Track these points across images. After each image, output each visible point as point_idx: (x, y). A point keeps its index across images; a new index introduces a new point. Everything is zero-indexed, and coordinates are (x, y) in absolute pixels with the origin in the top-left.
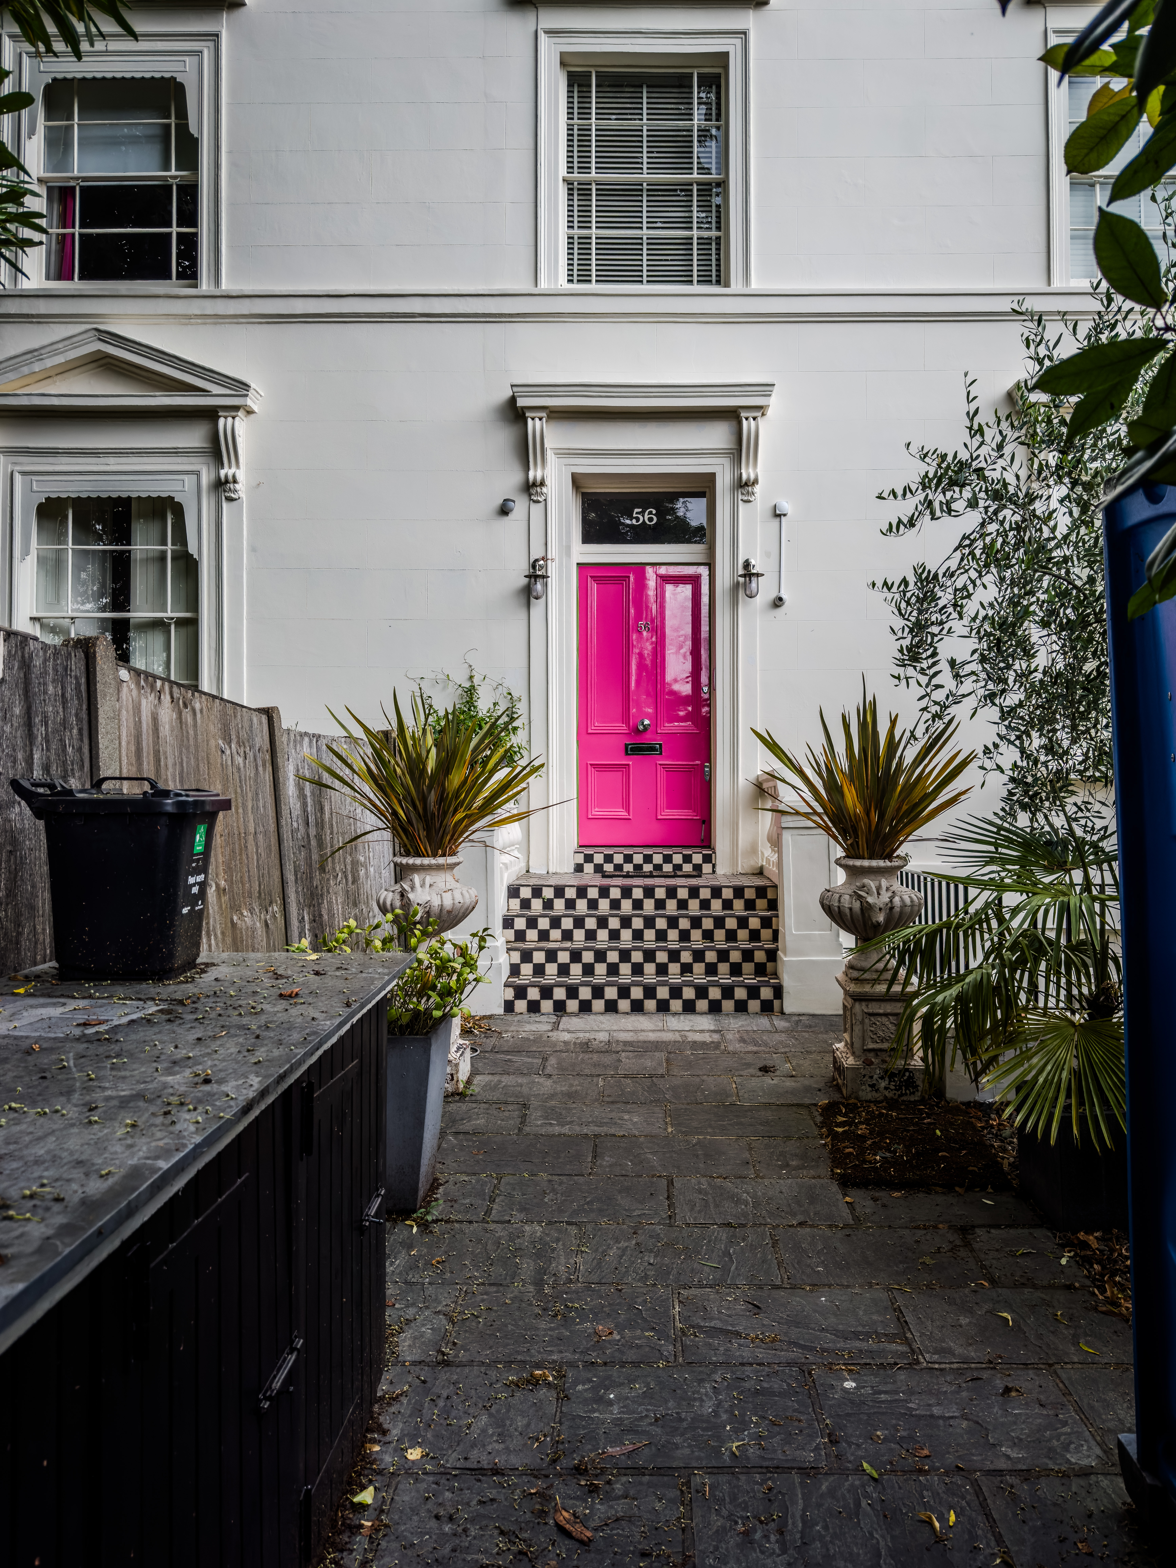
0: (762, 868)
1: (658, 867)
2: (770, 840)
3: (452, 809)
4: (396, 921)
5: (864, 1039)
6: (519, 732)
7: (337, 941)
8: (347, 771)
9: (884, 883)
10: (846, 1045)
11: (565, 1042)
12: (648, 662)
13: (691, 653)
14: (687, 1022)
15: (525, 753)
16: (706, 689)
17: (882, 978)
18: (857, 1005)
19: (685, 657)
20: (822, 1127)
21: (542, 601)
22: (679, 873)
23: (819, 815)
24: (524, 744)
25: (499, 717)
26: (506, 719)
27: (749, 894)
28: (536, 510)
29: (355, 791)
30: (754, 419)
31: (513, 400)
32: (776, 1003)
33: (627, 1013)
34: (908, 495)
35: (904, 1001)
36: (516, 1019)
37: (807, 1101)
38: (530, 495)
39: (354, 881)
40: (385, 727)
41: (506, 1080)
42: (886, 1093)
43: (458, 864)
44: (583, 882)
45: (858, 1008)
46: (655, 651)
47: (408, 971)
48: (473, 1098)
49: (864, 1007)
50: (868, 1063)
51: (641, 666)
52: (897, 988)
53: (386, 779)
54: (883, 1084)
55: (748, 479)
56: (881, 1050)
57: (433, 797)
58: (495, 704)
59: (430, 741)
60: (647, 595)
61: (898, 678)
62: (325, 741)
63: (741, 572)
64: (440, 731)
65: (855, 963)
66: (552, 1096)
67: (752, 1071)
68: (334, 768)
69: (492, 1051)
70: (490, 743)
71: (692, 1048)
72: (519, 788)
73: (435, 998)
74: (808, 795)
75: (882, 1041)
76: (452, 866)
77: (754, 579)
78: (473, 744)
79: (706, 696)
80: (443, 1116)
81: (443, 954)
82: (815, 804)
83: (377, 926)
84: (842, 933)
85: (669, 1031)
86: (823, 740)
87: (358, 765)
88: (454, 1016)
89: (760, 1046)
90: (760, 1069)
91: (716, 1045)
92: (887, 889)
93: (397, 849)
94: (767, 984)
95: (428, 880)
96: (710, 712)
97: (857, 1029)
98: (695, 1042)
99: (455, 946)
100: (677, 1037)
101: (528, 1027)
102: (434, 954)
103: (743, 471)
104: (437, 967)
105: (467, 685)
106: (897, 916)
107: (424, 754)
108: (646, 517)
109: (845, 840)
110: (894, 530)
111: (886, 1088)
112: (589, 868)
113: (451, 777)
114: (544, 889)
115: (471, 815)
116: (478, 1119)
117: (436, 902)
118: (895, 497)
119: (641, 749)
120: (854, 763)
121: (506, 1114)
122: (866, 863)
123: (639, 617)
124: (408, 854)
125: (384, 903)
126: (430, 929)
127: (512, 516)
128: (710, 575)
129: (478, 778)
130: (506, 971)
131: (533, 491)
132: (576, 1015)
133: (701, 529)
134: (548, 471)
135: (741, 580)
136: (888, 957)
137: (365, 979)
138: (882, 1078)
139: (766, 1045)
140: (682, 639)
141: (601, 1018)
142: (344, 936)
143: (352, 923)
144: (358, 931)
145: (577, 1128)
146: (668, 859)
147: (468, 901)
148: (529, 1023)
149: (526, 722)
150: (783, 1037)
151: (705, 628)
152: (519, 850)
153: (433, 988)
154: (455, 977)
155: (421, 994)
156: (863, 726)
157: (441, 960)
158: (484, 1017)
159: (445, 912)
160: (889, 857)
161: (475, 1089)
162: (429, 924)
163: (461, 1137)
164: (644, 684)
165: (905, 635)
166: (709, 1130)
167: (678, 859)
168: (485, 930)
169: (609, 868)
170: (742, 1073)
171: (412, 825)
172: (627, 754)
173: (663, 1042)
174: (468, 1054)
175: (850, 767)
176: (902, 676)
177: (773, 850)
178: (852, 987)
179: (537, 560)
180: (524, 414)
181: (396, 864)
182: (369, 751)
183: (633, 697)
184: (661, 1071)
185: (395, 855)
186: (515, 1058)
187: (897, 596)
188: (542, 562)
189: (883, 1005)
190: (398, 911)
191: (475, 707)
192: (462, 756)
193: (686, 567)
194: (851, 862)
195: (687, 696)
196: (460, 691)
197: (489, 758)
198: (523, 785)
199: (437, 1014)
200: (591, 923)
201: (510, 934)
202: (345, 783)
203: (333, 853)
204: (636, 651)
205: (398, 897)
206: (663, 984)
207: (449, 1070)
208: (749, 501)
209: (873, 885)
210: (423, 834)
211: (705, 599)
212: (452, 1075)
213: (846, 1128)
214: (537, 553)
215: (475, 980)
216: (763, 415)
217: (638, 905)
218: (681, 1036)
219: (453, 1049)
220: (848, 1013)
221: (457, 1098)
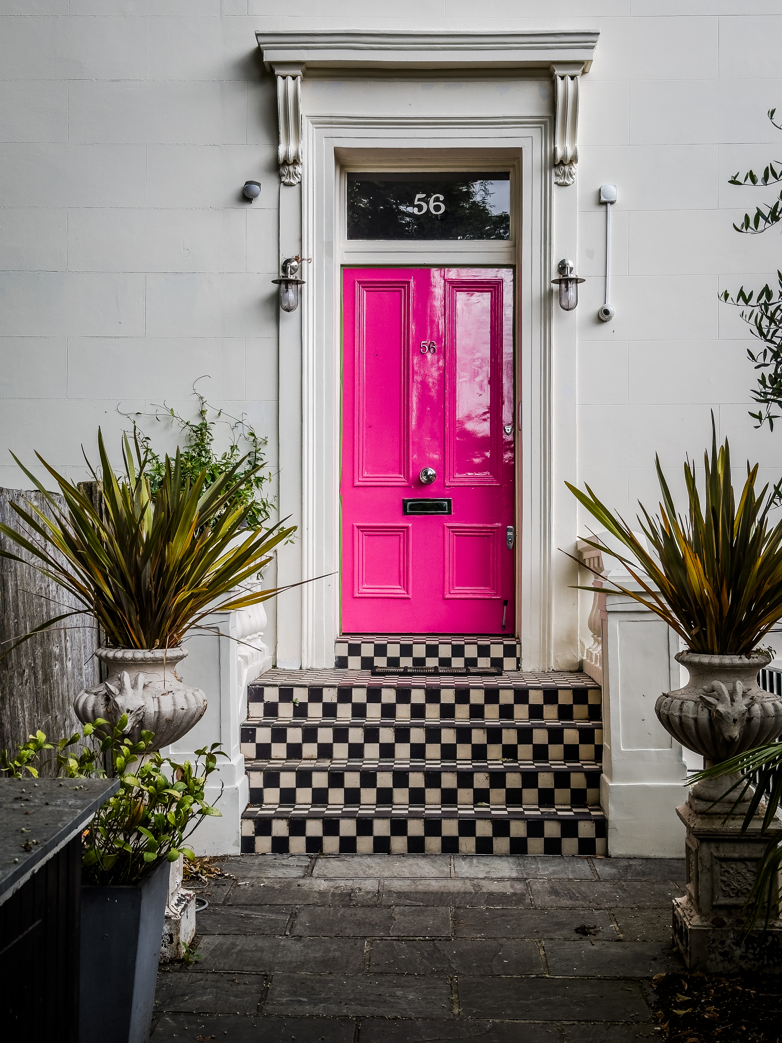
0: (581, 663)
1: (445, 662)
2: (592, 627)
3: (174, 585)
4: (99, 732)
5: (713, 893)
6: (265, 484)
7: (20, 761)
8: (38, 536)
9: (740, 686)
10: (690, 900)
11: (320, 893)
12: (433, 393)
13: (490, 382)
14: (482, 867)
15: (272, 512)
16: (508, 429)
17: (737, 811)
18: (704, 847)
19: (481, 387)
20: (657, 1009)
21: (295, 314)
22: (473, 670)
23: (654, 595)
24: (270, 500)
25: (238, 464)
26: (248, 467)
27: (565, 698)
28: (288, 195)
29: (48, 562)
30: (572, 78)
31: (258, 53)
32: (599, 842)
33: (403, 855)
34: (771, 178)
35: (765, 841)
36: (256, 861)
37: (638, 974)
38: (280, 176)
39: (47, 678)
40: (89, 478)
41: (241, 942)
42: (743, 964)
43: (182, 658)
44: (346, 682)
45: (705, 850)
46: (442, 380)
47: (112, 800)
48: (198, 967)
49: (712, 850)
50: (718, 923)
51: (424, 399)
52: (756, 825)
53: (88, 547)
54: (738, 952)
55: (565, 156)
56: (736, 907)
57: (148, 570)
58: (233, 448)
59: (145, 496)
60: (432, 306)
61: (759, 417)
62: (8, 497)
63: (555, 276)
64: (161, 483)
65: (702, 791)
66: (302, 965)
67: (565, 932)
68: (20, 532)
69: (224, 904)
70: (224, 499)
71: (488, 902)
72: (264, 558)
73: (147, 837)
74: (640, 570)
75: (737, 896)
76: (173, 662)
77: (572, 286)
78: (201, 502)
79: (509, 438)
80: (157, 991)
81: (158, 778)
82: (648, 581)
83: (74, 740)
84: (686, 751)
85: (457, 878)
86: (661, 498)
87: (53, 529)
88: (172, 859)
89: (577, 899)
90: (577, 931)
91: (518, 898)
92: (744, 694)
93: (103, 636)
94: (586, 817)
95: (142, 678)
96: (514, 459)
97: (704, 878)
98: (491, 894)
99: (174, 766)
100: (469, 887)
101: (272, 873)
102: (146, 778)
103: (558, 146)
104: (151, 796)
105: (197, 422)
106: (757, 730)
107: (138, 514)
108: (432, 205)
109: (689, 629)
110: (752, 224)
111: (742, 957)
112: (354, 662)
113: (172, 544)
114: (296, 690)
115: (198, 595)
116: (202, 995)
117: (152, 709)
118: (754, 180)
119: (424, 507)
120: (700, 529)
121: (242, 987)
122: (716, 660)
123: (421, 335)
124: (116, 645)
125: (84, 708)
126: (142, 744)
127: (256, 203)
128: (514, 280)
129: (208, 545)
130: (244, 799)
131: (284, 171)
132: (336, 857)
133: (503, 219)
134: (303, 146)
135: (555, 287)
136: (746, 781)
137: (51, 812)
138: (737, 944)
139: (585, 898)
140: (477, 363)
141: (369, 861)
142: (28, 753)
143: (41, 736)
144: (48, 746)
145: (334, 1008)
146: (458, 651)
147: (193, 707)
148: (274, 867)
149: (274, 471)
150: (606, 888)
151: (507, 349)
152: (262, 638)
153: (146, 822)
154: (173, 809)
155: (128, 830)
156: (712, 478)
157: (155, 785)
158: (214, 859)
159: (162, 721)
160: (747, 651)
161: (201, 954)
162: (141, 738)
163: (182, 1018)
164: (427, 423)
165: (767, 361)
166: (509, 1012)
167: (471, 651)
168: (215, 746)
169: (380, 662)
170: (552, 935)
171: (122, 608)
172: (405, 513)
173: (450, 893)
174: (193, 909)
175: (696, 533)
176: (764, 415)
177: (596, 640)
178: (697, 823)
179: (288, 261)
180: (273, 71)
181: (100, 658)
182: (66, 510)
183: (413, 438)
184: (447, 932)
185: (99, 646)
186: (254, 914)
187: (757, 310)
188: (295, 263)
189: (738, 846)
190: (101, 721)
191: (207, 452)
192: (187, 517)
193: (483, 270)
194: (696, 658)
195: (484, 438)
196: (187, 430)
197: (223, 518)
198: (269, 554)
199: (150, 856)
200: (356, 736)
201: (251, 749)
202: (35, 552)
203: (19, 643)
204: (418, 378)
205: (102, 701)
206: (450, 816)
207: (166, 928)
208: (566, 185)
209: (725, 689)
210: (135, 618)
211: (508, 312)
212: (171, 936)
213: (689, 1010)
214: (288, 252)
215: (200, 812)
216: (584, 72)
217: (418, 711)
218: (474, 885)
219: (173, 901)
220: (692, 857)
221: (177, 966)
